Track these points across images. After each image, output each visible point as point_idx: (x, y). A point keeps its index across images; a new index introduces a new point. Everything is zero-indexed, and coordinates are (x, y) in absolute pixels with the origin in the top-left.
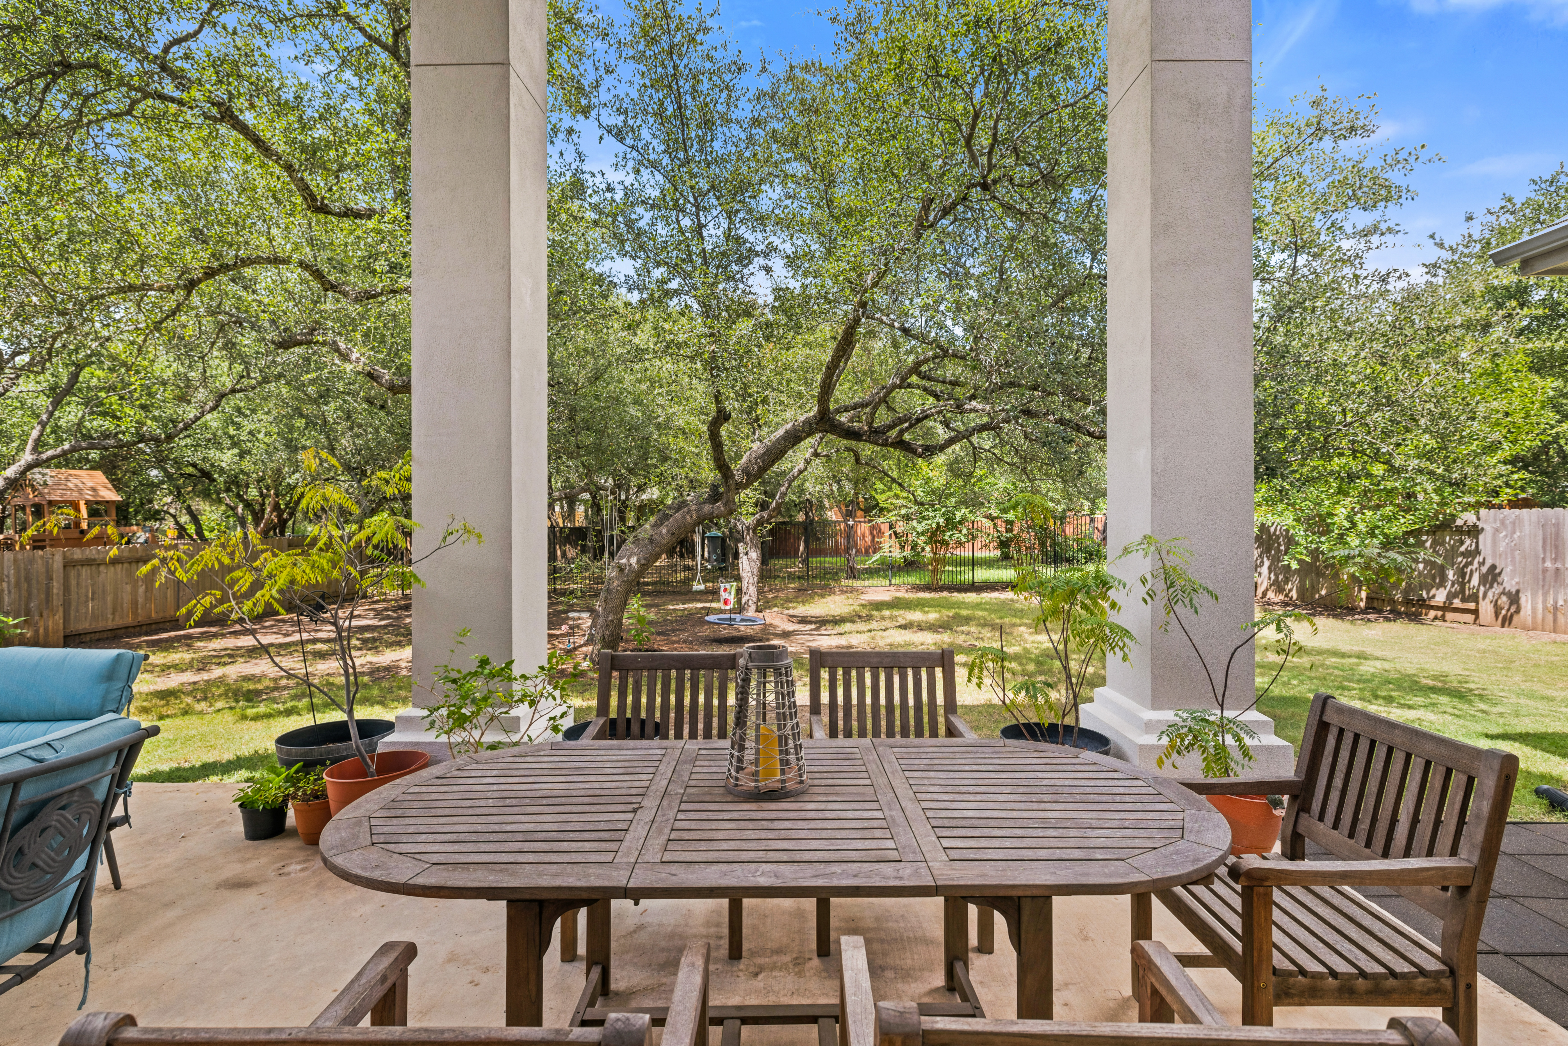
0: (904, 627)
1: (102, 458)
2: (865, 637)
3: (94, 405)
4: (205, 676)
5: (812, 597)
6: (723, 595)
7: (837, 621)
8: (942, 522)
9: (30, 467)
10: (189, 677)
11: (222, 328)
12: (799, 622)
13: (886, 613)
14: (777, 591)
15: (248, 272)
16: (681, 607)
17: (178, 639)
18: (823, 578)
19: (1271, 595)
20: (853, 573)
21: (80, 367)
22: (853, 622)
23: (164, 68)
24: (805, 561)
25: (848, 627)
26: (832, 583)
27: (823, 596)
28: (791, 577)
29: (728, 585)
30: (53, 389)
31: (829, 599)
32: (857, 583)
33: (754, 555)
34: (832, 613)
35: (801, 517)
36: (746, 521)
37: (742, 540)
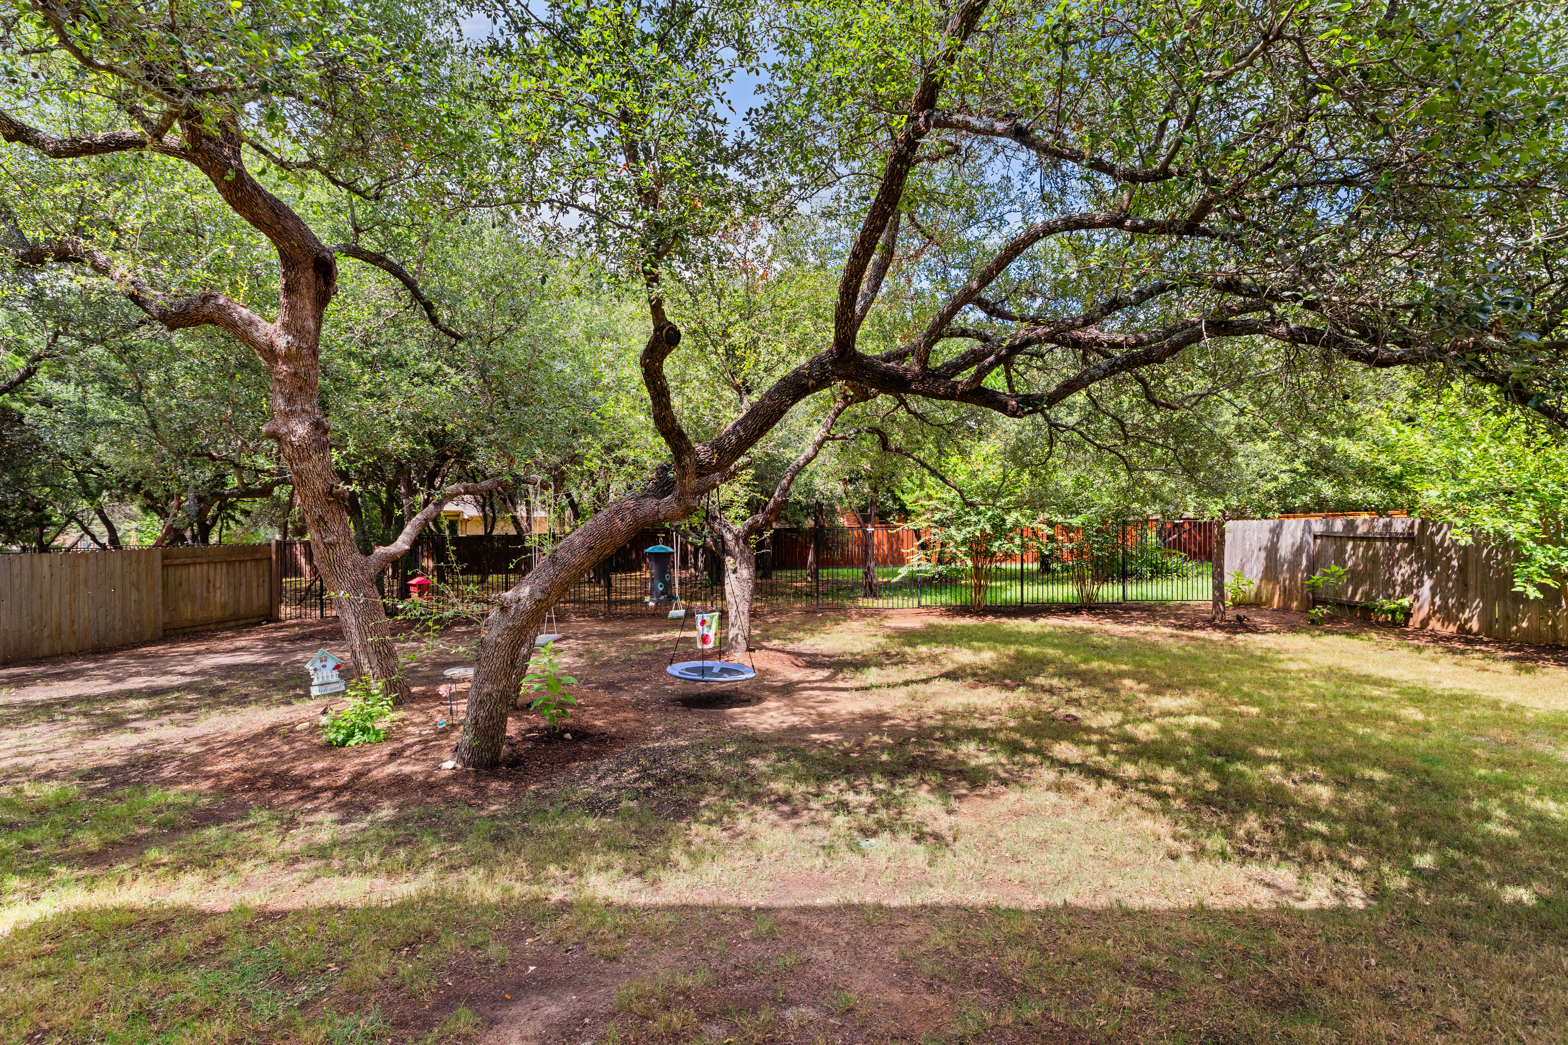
0: (951, 676)
2: (900, 695)
5: (823, 623)
6: (701, 630)
7: (859, 664)
8: (988, 529)
12: (807, 666)
13: (923, 649)
14: (781, 613)
16: (654, 637)
18: (835, 596)
19: (1435, 624)
20: (872, 590)
22: (880, 665)
24: (815, 575)
25: (872, 675)
26: (848, 603)
27: (837, 622)
28: (798, 594)
29: (706, 617)
31: (844, 626)
32: (879, 603)
33: (745, 573)
34: (848, 648)
35: (809, 523)
36: (734, 528)
37: (729, 553)
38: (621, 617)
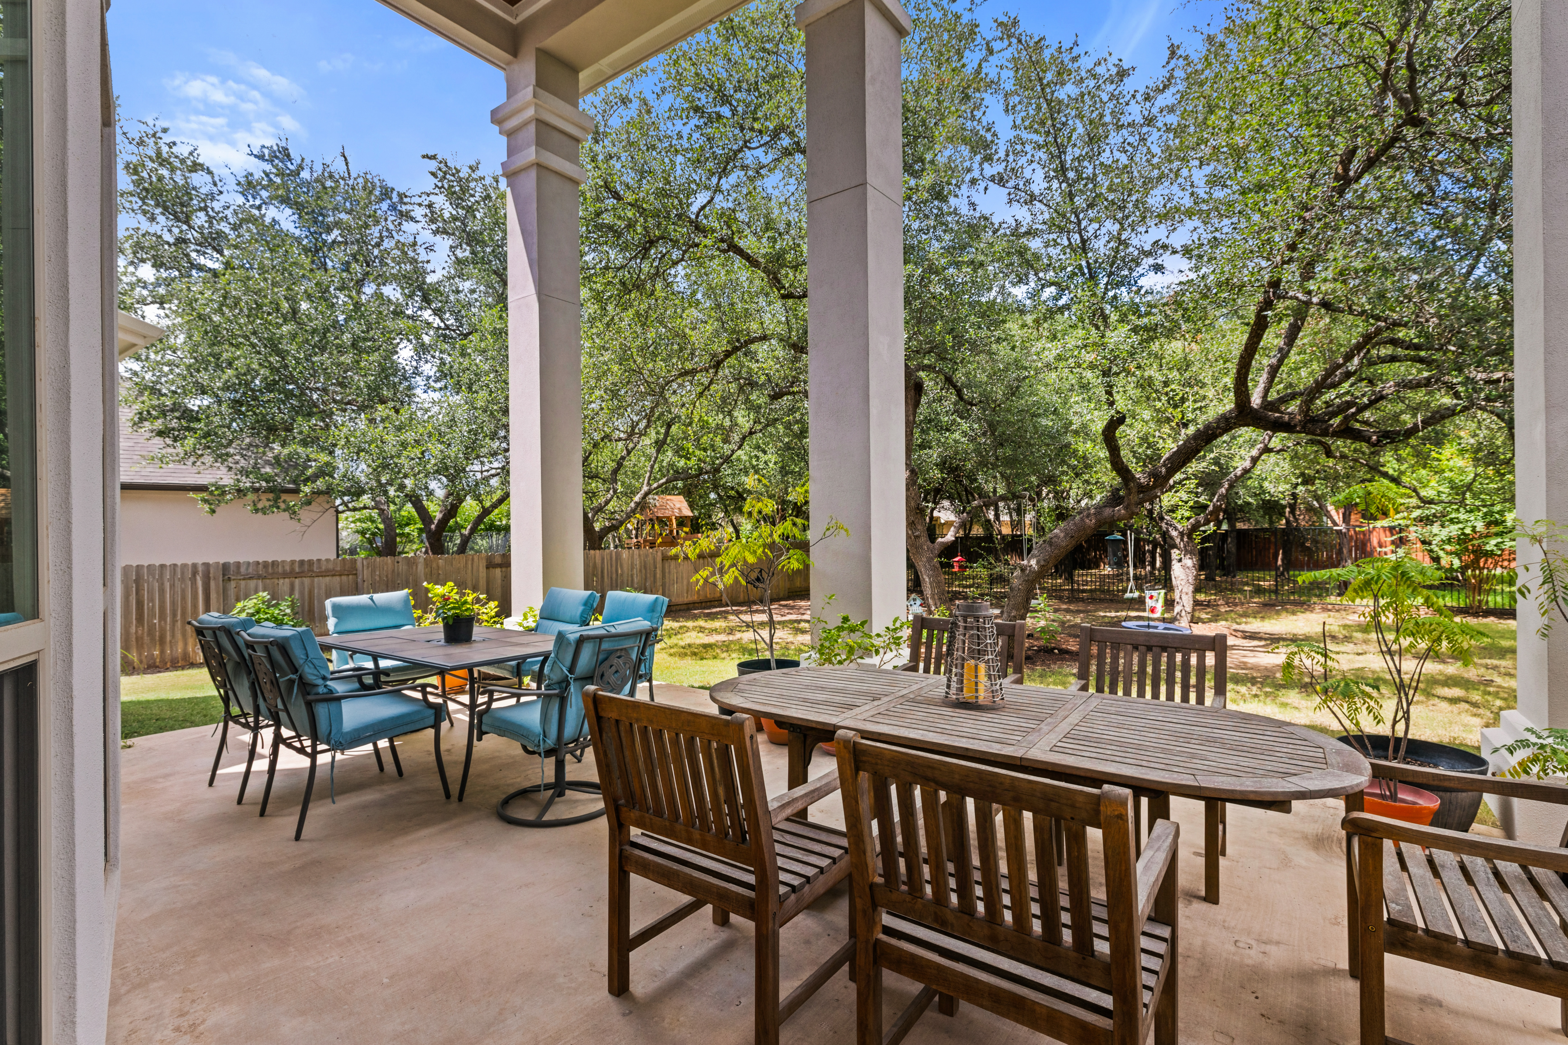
1: (685, 486)
3: (679, 451)
4: (731, 638)
5: (1278, 613)
6: (1149, 603)
9: (647, 494)
10: (722, 637)
11: (741, 389)
12: (1245, 638)
15: (753, 347)
16: (1113, 614)
17: (721, 613)
18: (1302, 593)
21: (669, 426)
23: (697, 228)
26: (1315, 600)
27: (1294, 613)
28: (1260, 591)
29: (1154, 593)
30: (656, 442)
31: (1301, 616)
33: (1189, 562)
36: (1179, 526)
37: (1175, 546)
38: (1083, 600)
